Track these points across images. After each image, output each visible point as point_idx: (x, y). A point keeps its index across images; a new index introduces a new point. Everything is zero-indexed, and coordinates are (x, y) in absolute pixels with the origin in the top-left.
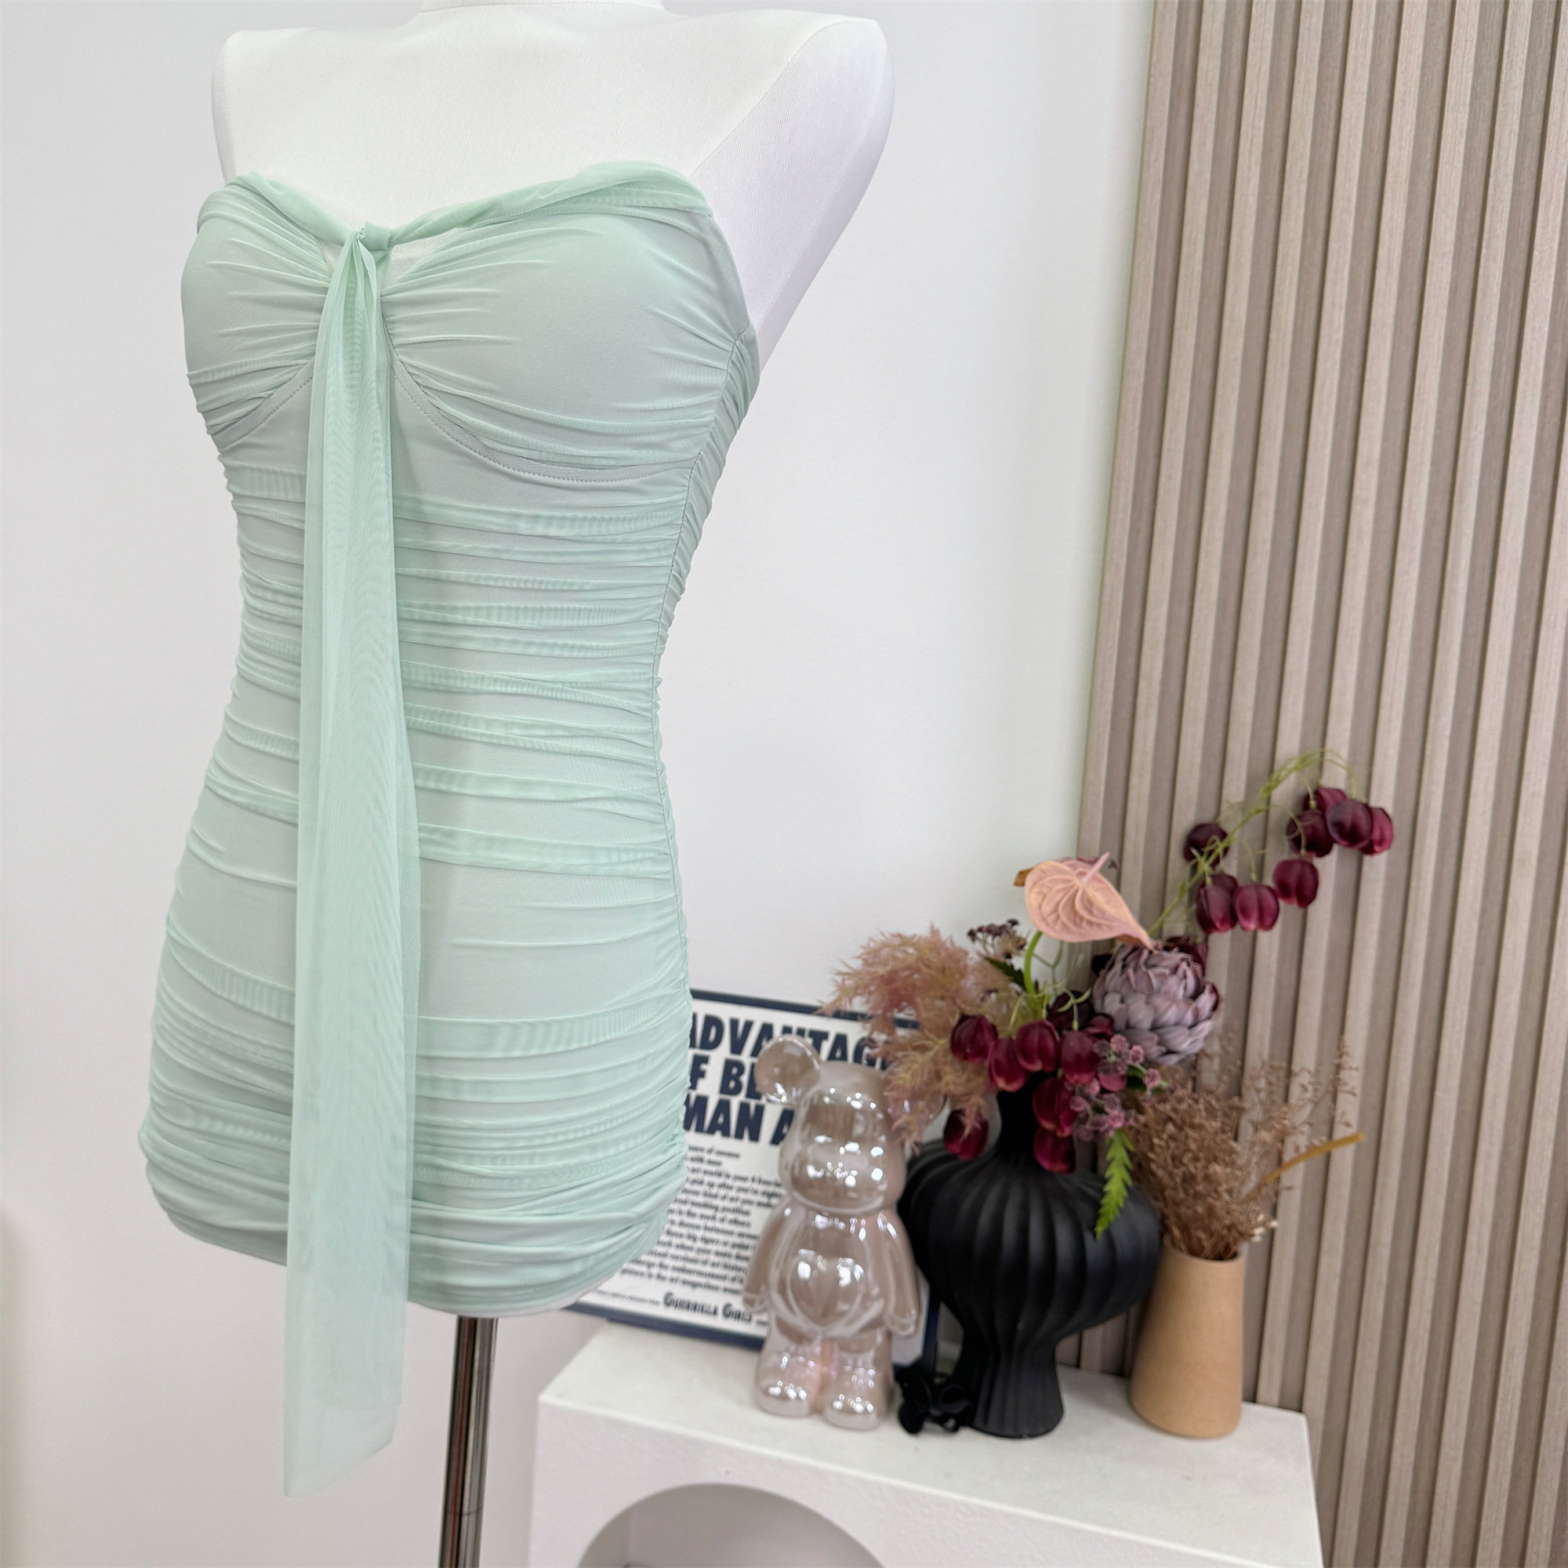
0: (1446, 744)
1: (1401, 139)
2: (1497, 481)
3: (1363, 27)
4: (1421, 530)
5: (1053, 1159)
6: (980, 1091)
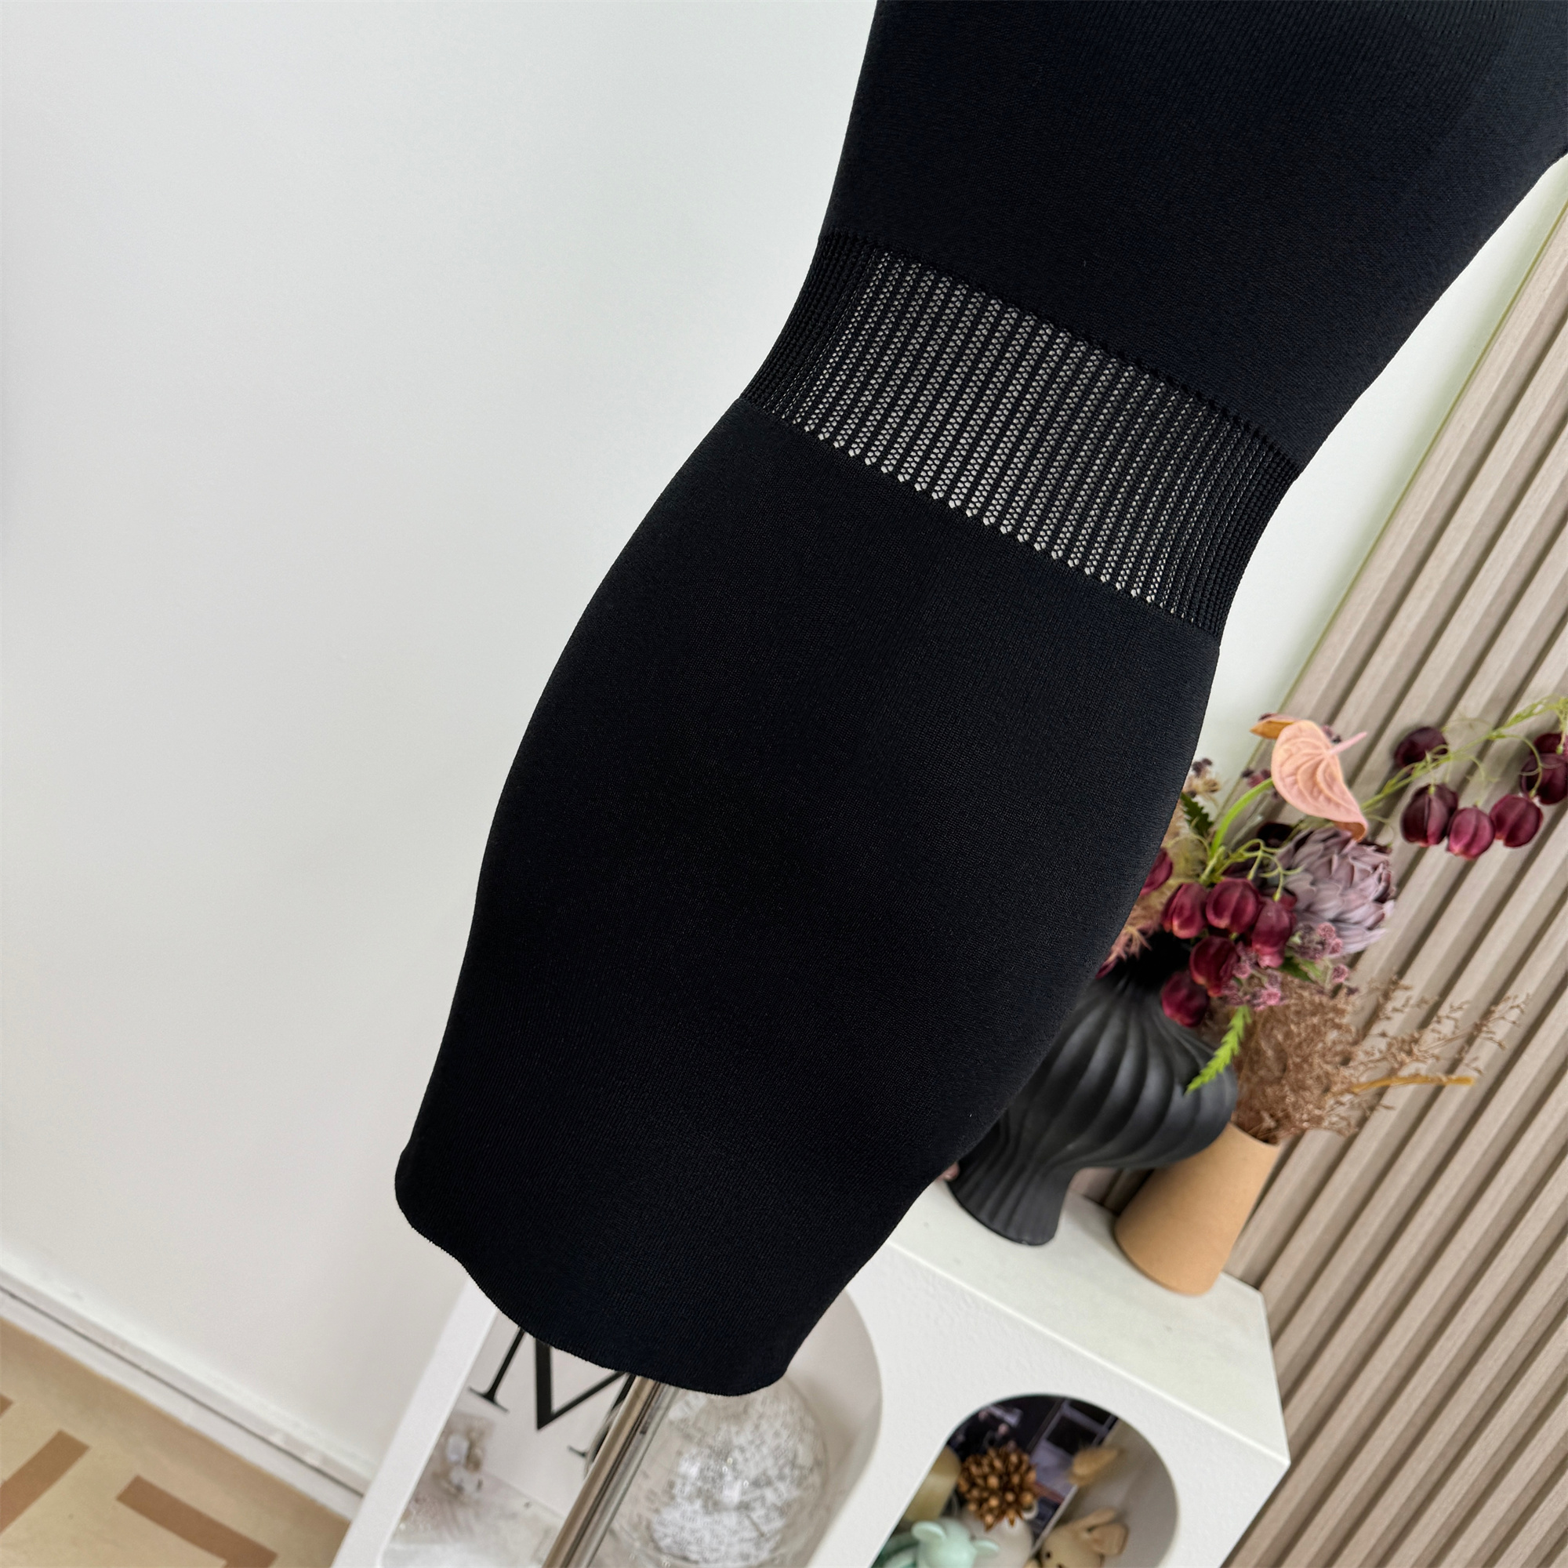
5: (1180, 1008)
6: (1142, 924)
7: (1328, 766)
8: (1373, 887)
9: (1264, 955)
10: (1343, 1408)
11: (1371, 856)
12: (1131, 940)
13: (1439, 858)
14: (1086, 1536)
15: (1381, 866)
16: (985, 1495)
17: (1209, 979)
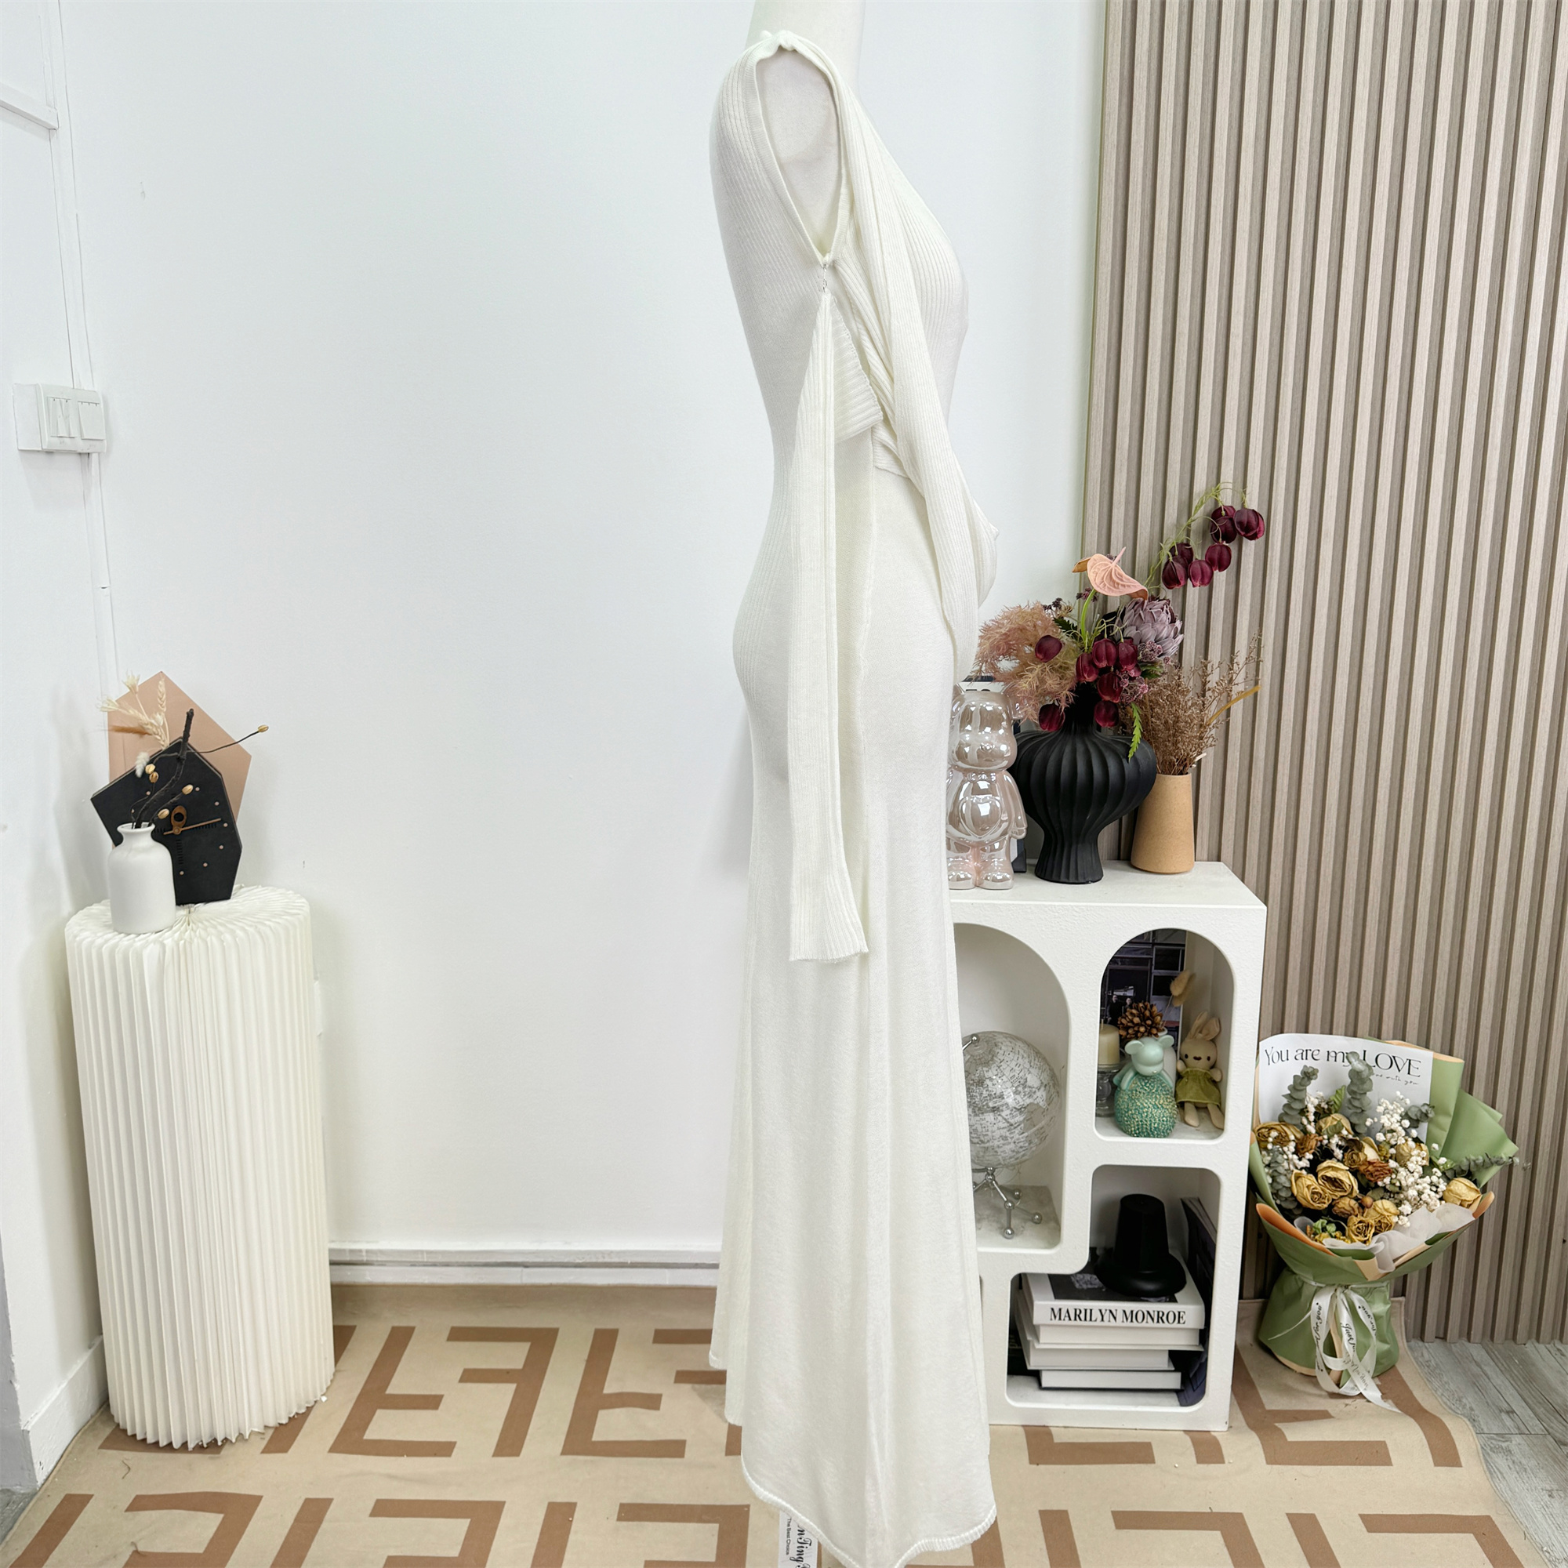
0: (1285, 472)
1: (1249, 121)
2: (1305, 320)
3: (1227, 53)
4: (1268, 350)
5: (1105, 720)
6: (1068, 687)
7: (1115, 570)
8: (1165, 617)
9: (1130, 670)
10: (1295, 902)
11: (1158, 604)
12: (1067, 697)
13: (1194, 593)
14: (1200, 1035)
15: (1165, 608)
16: (1136, 1029)
17: (1111, 696)
